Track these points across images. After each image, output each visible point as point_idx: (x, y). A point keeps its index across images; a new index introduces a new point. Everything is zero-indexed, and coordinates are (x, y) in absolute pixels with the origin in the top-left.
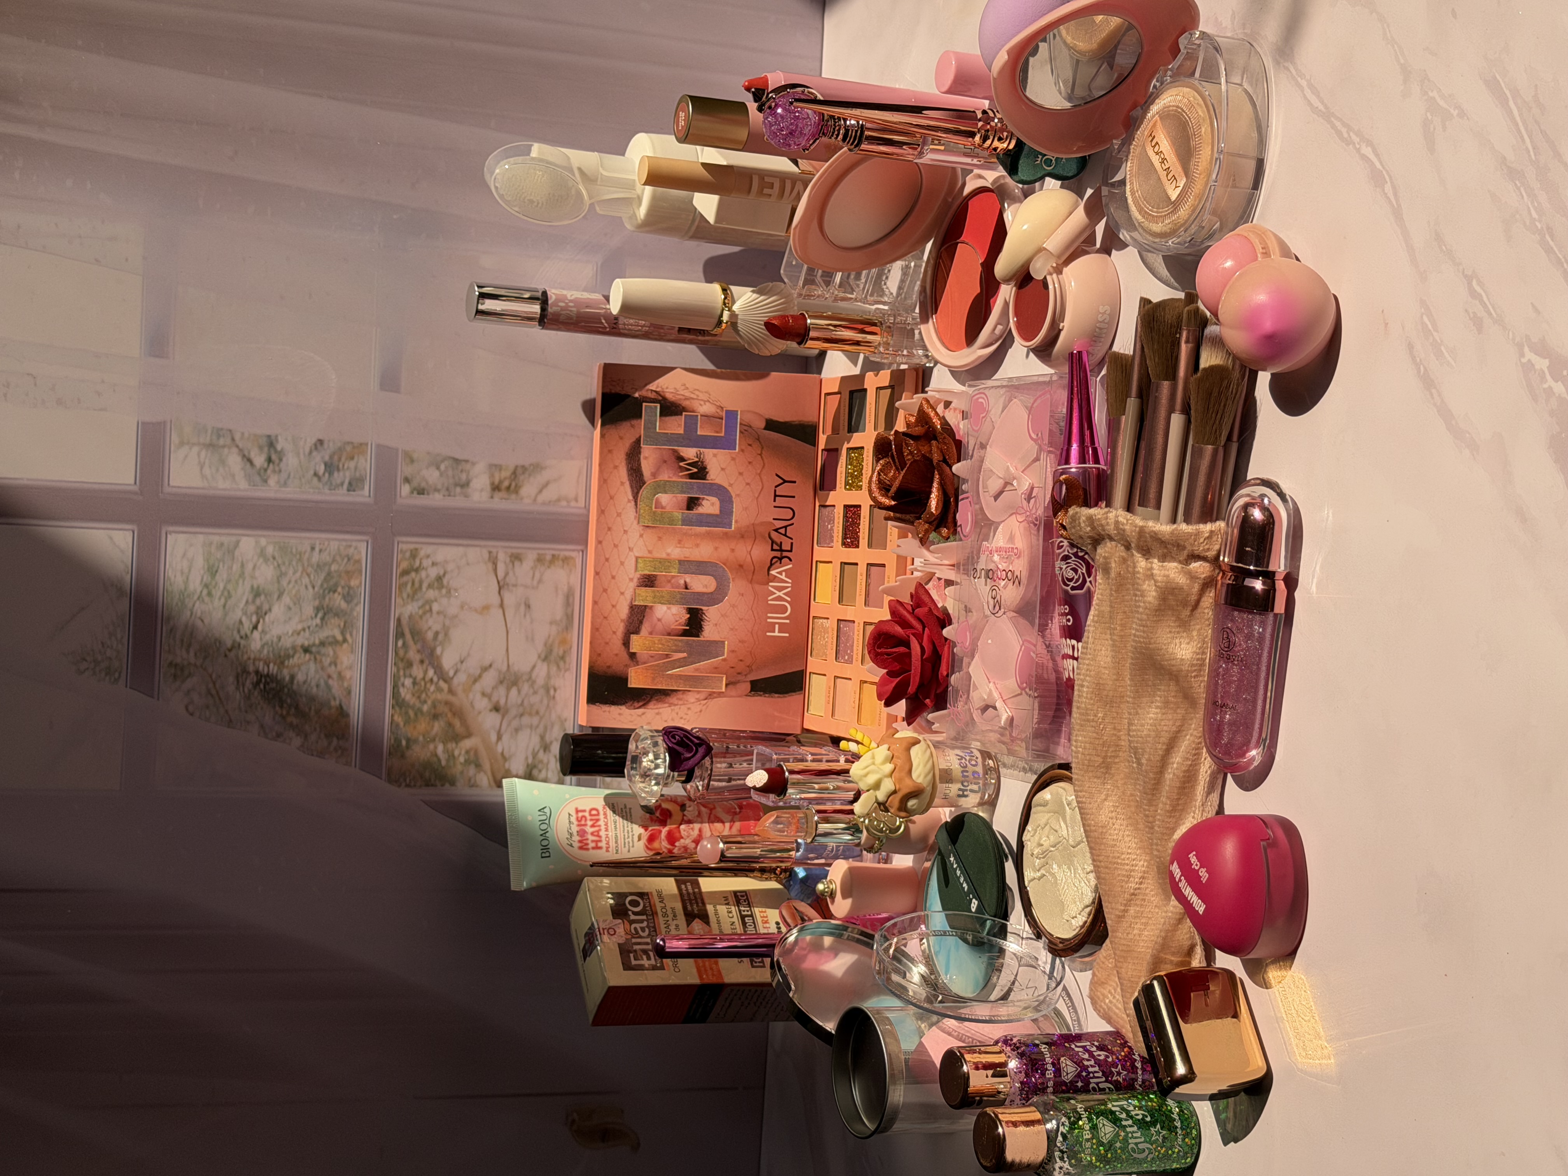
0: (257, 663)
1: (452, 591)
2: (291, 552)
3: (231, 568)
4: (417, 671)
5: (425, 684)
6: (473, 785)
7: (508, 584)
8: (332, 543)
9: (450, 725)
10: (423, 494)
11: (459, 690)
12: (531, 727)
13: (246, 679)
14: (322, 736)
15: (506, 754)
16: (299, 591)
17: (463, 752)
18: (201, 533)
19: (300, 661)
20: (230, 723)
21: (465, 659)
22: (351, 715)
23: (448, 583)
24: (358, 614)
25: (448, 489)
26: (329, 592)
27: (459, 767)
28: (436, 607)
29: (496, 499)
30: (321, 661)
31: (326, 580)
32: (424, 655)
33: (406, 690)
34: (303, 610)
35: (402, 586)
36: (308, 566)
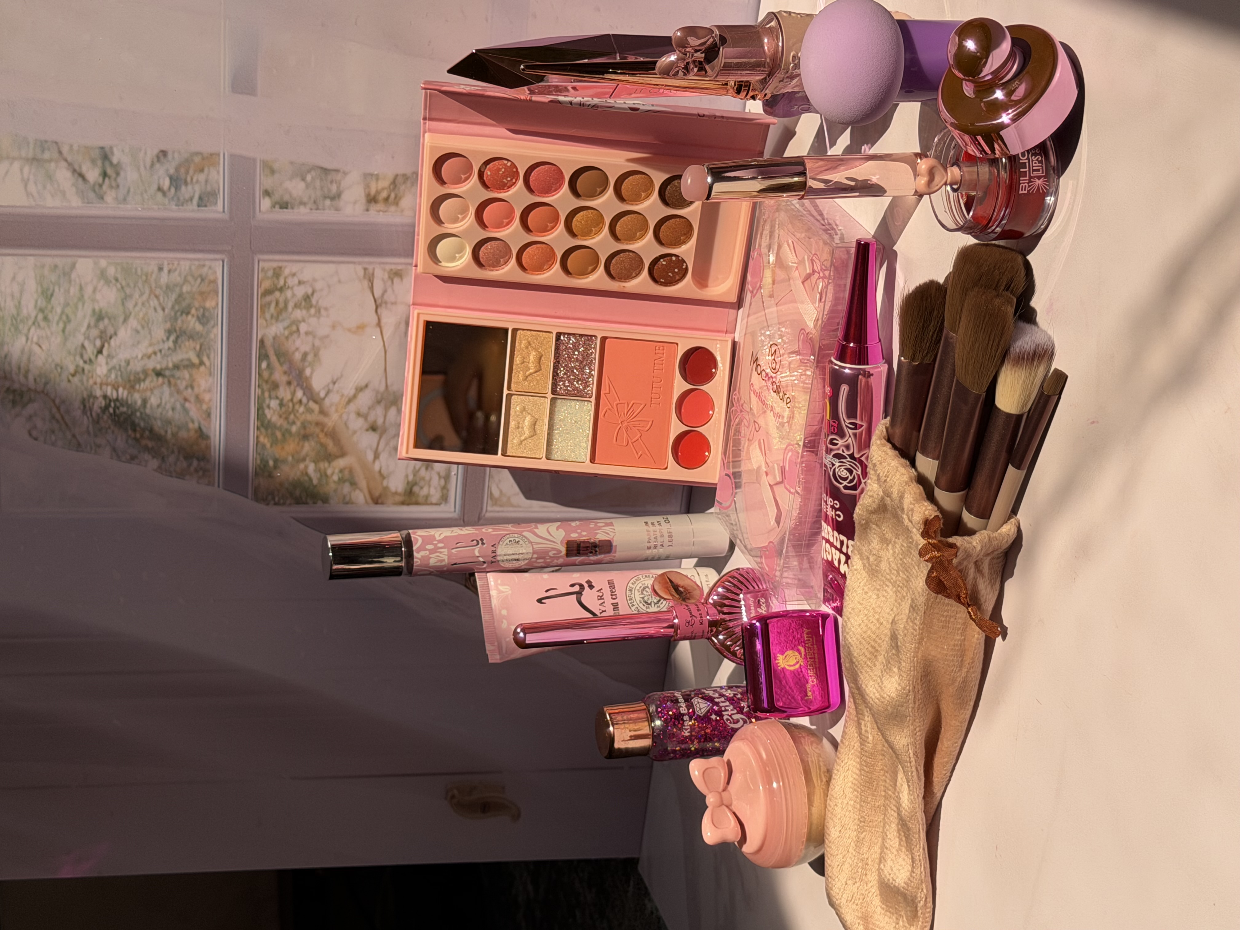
0: (104, 387)
1: (323, 311)
2: (136, 272)
3: (68, 291)
4: (284, 393)
5: (294, 406)
6: (347, 502)
7: (386, 303)
8: (182, 263)
9: (322, 445)
10: (287, 208)
11: (332, 411)
13: (93, 404)
14: (182, 459)
15: (384, 472)
16: (147, 313)
17: (337, 471)
18: (31, 255)
19: (152, 385)
20: (79, 447)
21: (337, 379)
22: (212, 437)
23: (317, 302)
24: (216, 336)
25: (315, 202)
26: (181, 315)
27: (333, 486)
28: (303, 327)
29: (372, 212)
30: (176, 385)
31: (177, 301)
32: (291, 377)
33: (272, 411)
34: (153, 333)
35: (264, 308)
36: (156, 287)
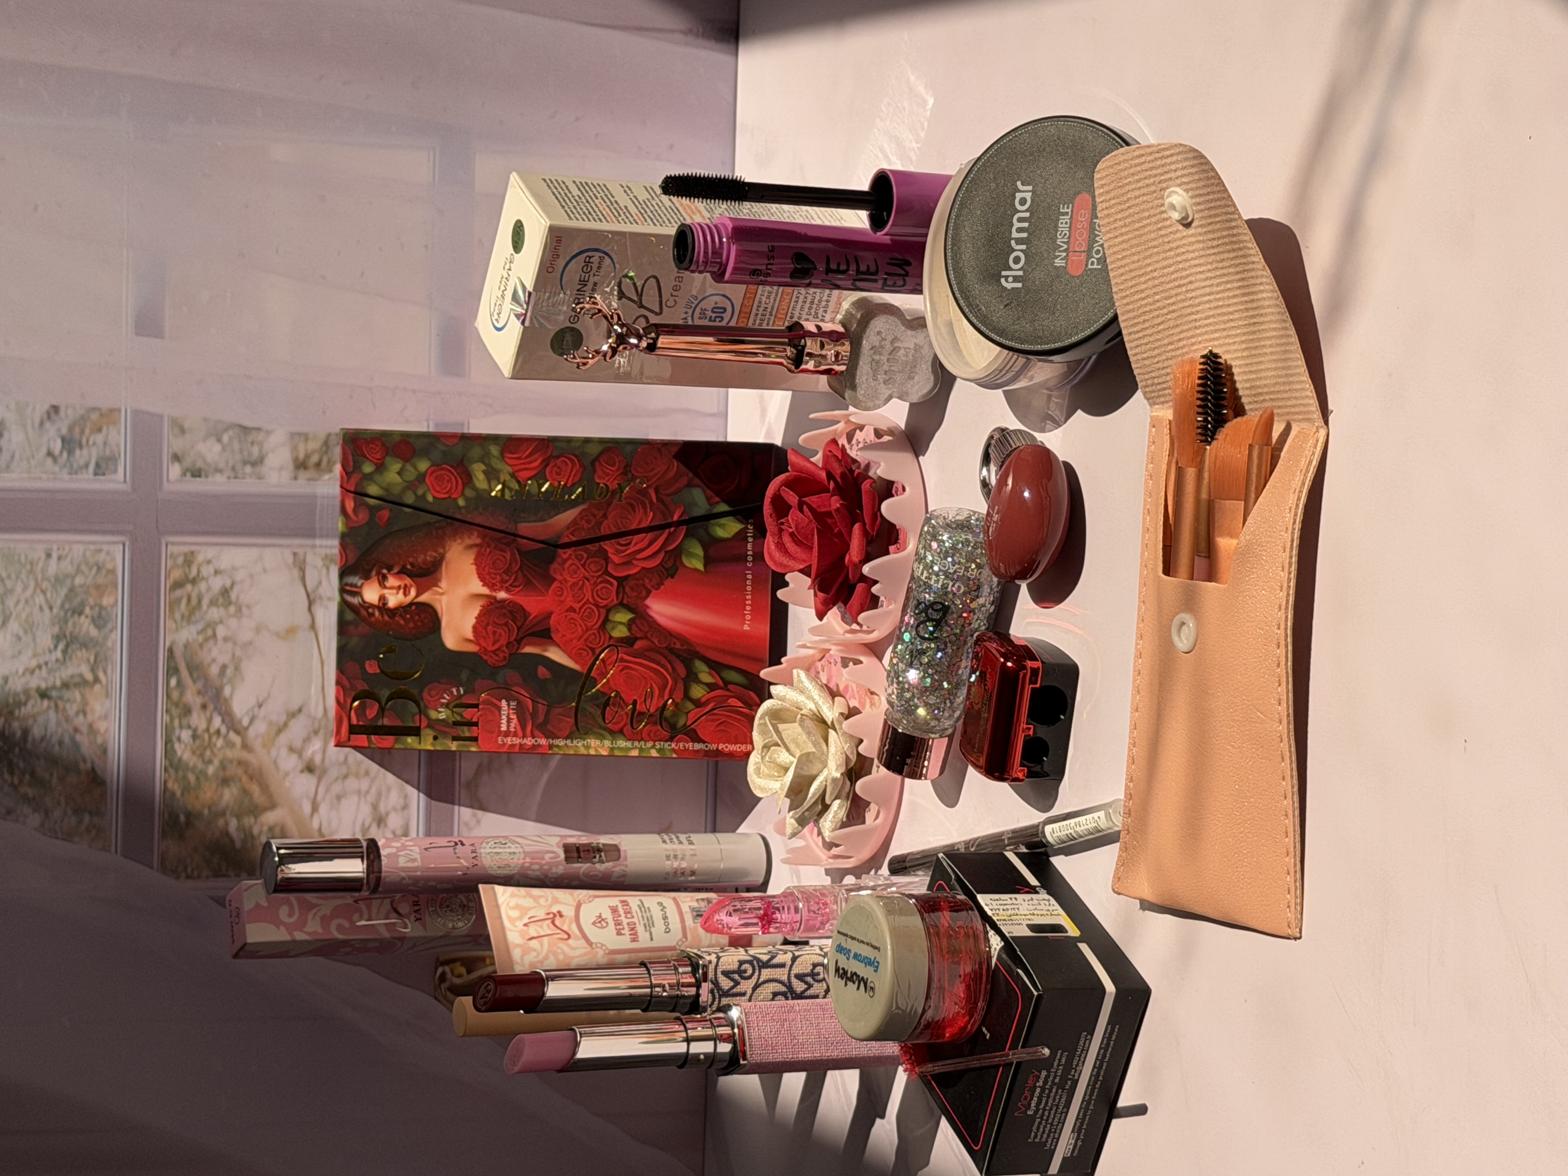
1: (244, 610)
2: (19, 561)
4: (198, 720)
5: (210, 738)
7: (321, 598)
8: (75, 547)
9: (246, 792)
10: (200, 476)
11: (257, 745)
12: (359, 792)
14: (70, 812)
16: (30, 614)
17: (265, 828)
19: (36, 710)
21: (264, 702)
22: (108, 782)
23: (238, 598)
24: (115, 642)
25: (233, 469)
26: (72, 615)
28: (221, 631)
29: (302, 481)
30: (64, 709)
31: (67, 597)
32: (206, 698)
33: (183, 746)
34: (38, 640)
35: (173, 605)
36: (43, 579)
